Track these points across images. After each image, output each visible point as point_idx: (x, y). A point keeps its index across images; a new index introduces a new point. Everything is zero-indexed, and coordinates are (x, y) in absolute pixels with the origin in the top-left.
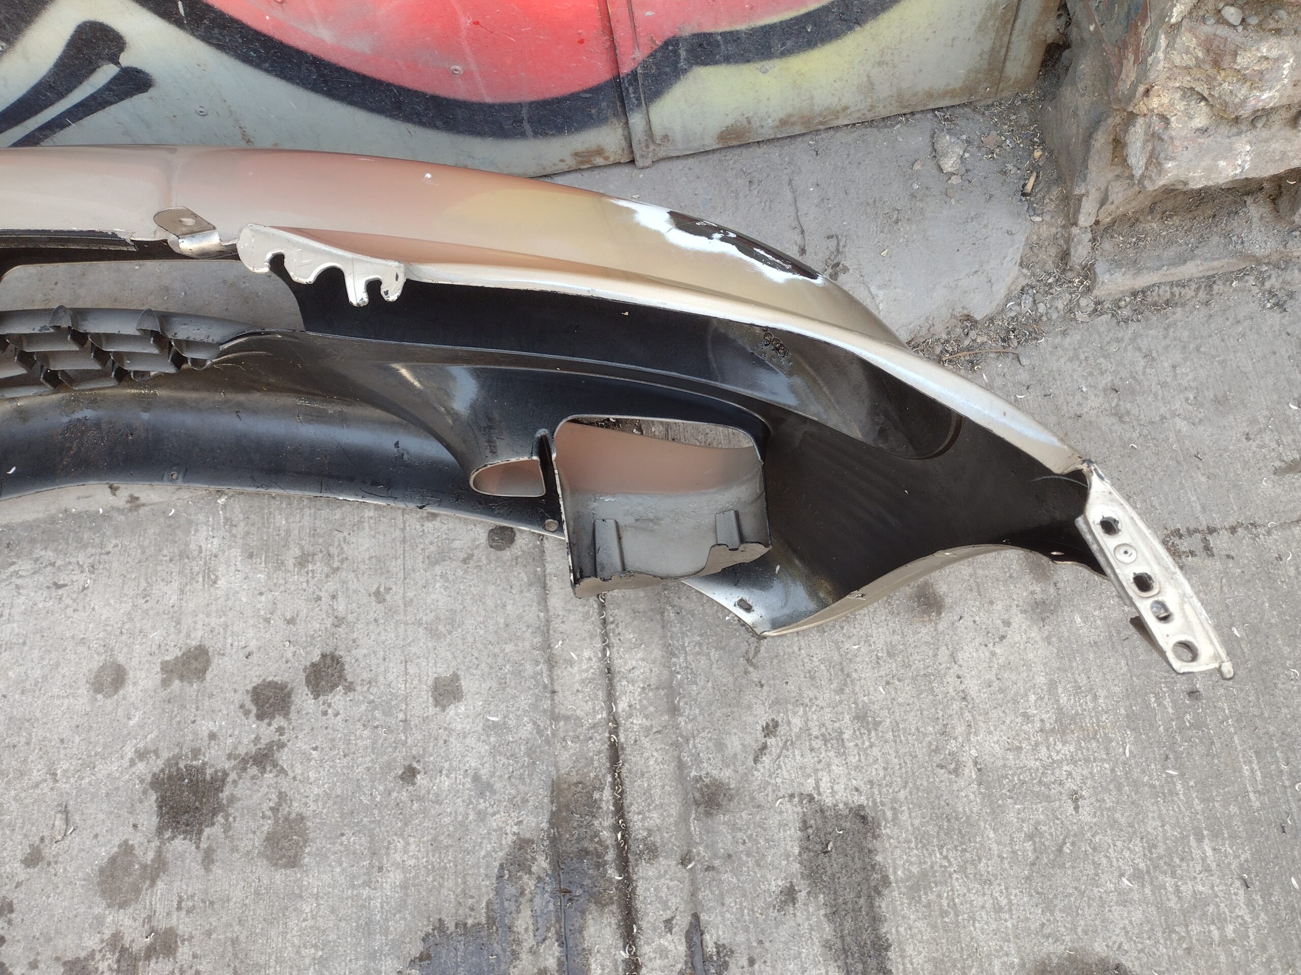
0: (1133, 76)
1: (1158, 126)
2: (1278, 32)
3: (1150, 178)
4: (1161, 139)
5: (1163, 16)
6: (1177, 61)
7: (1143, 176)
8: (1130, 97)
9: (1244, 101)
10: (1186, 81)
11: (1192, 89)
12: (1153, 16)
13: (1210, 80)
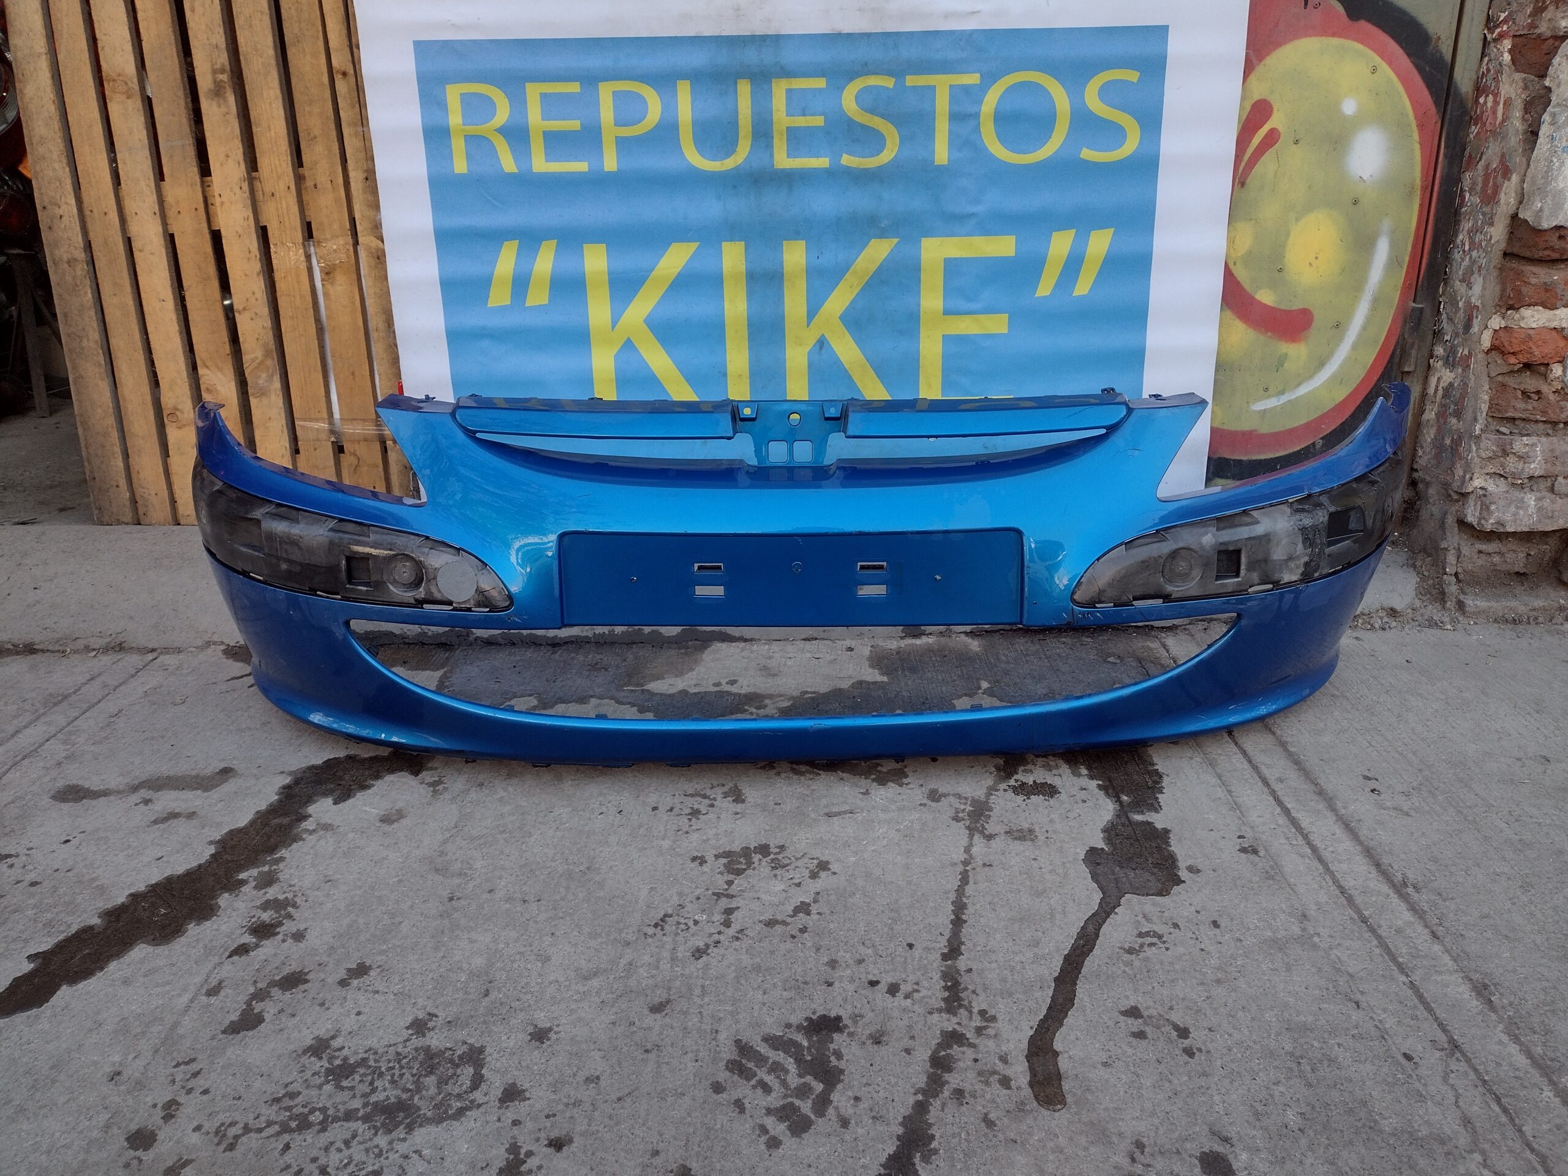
0: (1461, 473)
1: (1481, 492)
2: (1528, 435)
3: (1484, 519)
5: (1471, 436)
6: (1484, 456)
7: (1480, 519)
8: (1463, 481)
9: (1523, 469)
10: (1490, 469)
11: (1494, 473)
12: (1465, 441)
13: (1503, 466)
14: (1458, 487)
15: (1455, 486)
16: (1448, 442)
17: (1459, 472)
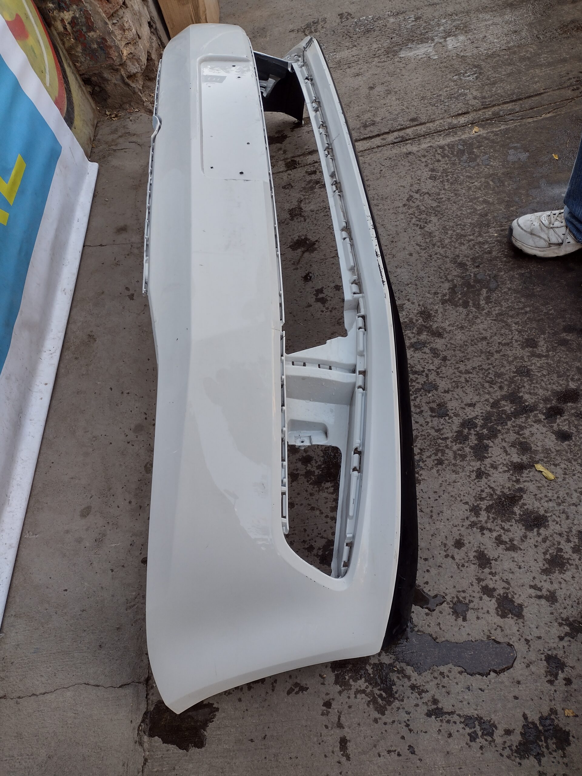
1: (131, 56)
4: (134, 56)
5: (109, 33)
8: (120, 57)
11: (125, 44)
12: (107, 38)
14: (119, 62)
15: (117, 62)
16: (95, 46)
17: (114, 54)
